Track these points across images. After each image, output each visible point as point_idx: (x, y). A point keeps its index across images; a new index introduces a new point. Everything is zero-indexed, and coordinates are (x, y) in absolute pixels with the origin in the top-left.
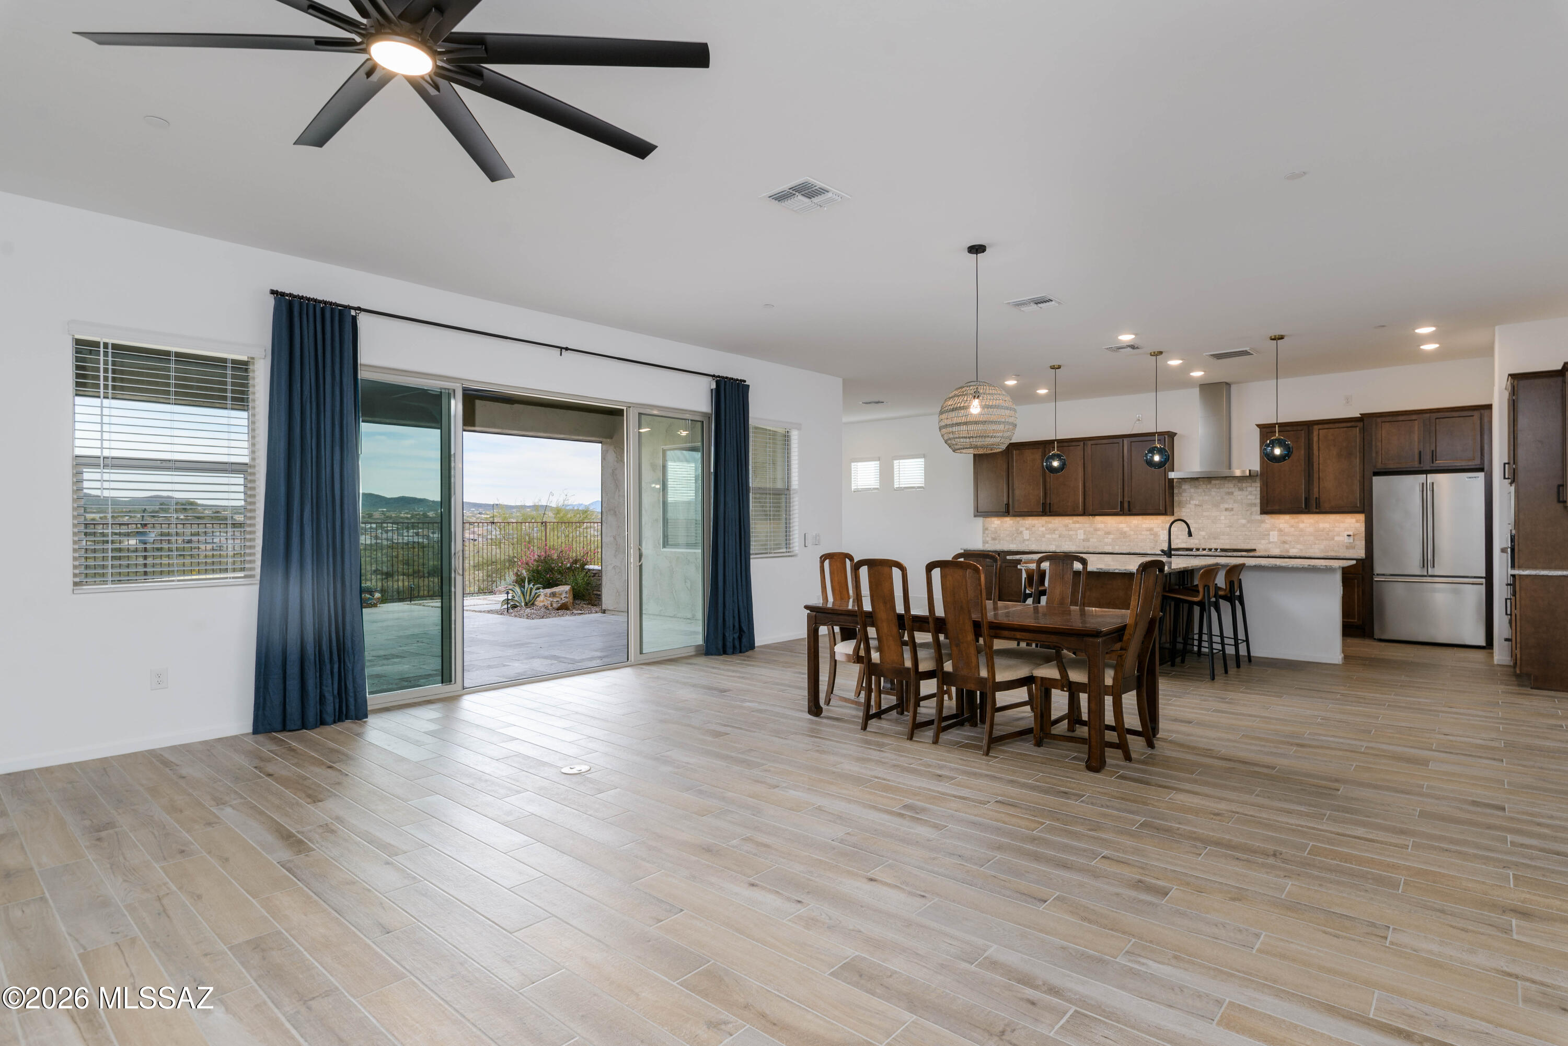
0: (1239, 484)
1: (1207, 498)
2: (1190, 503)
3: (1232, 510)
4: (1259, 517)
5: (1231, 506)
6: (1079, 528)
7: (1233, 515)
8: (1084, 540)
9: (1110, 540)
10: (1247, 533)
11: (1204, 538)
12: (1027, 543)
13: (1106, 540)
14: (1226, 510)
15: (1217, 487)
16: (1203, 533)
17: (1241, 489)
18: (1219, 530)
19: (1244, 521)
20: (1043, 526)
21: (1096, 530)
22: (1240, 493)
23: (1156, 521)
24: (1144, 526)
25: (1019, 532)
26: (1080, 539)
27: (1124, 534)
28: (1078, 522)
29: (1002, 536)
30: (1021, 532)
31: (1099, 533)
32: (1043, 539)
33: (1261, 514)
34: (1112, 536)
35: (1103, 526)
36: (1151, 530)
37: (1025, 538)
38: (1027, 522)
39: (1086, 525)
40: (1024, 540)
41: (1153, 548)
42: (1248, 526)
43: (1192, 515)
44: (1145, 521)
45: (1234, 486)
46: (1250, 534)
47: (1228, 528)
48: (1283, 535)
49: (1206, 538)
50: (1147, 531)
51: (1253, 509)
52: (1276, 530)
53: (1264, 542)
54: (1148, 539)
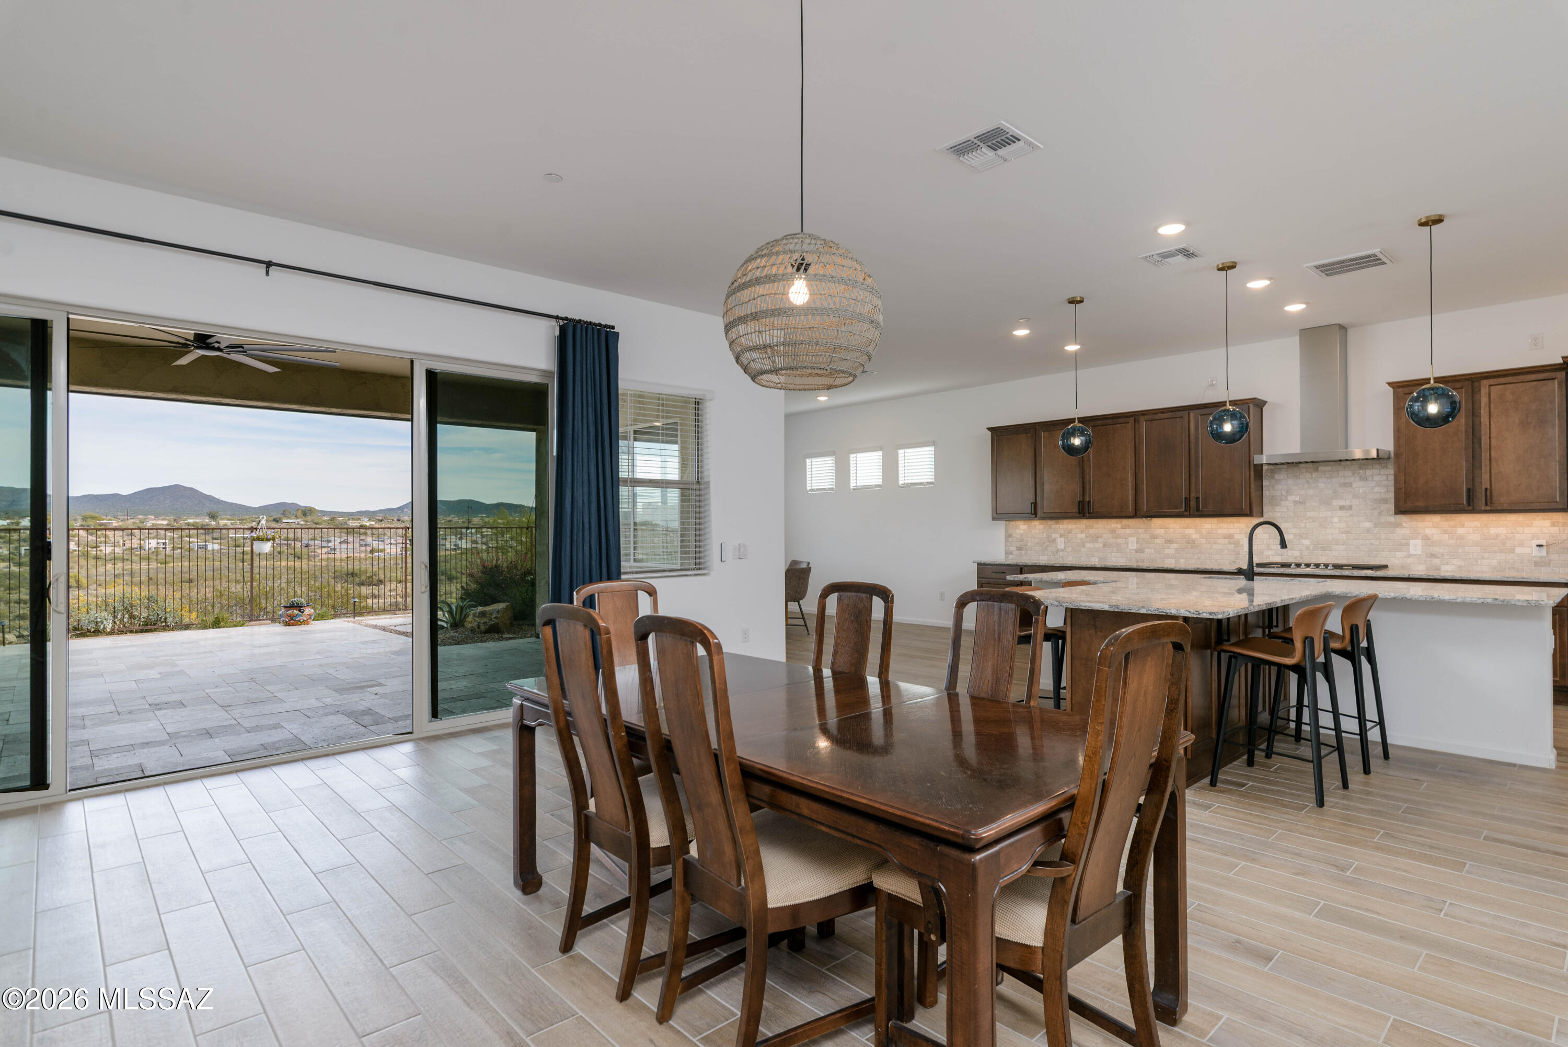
0: (1361, 471)
1: (1311, 492)
2: (1286, 500)
3: (1350, 508)
4: (1392, 519)
5: (1348, 503)
6: (1130, 535)
7: (1351, 515)
8: (1136, 551)
9: (1173, 552)
10: (1373, 541)
11: (1308, 548)
12: (1061, 554)
13: (1167, 551)
14: (1342, 508)
15: (1328, 476)
16: (1306, 542)
17: (1365, 479)
18: (1330, 537)
19: (1368, 525)
20: (1082, 532)
21: (1154, 537)
22: (1362, 483)
23: (1236, 525)
24: (1220, 531)
25: (1051, 540)
26: (1131, 550)
27: (1191, 543)
28: (1129, 527)
29: (1029, 544)
30: (1054, 541)
31: (1157, 541)
32: (1083, 549)
33: (1396, 513)
34: (1174, 546)
35: (1162, 532)
36: (1230, 537)
37: (1059, 547)
38: (1061, 527)
39: (1140, 531)
40: (1058, 551)
41: (1234, 562)
42: (1375, 532)
43: (1286, 516)
44: (1221, 525)
45: (1353, 474)
46: (1378, 543)
47: (1344, 535)
48: (1430, 545)
49: (1311, 548)
50: (1224, 538)
51: (1384, 507)
52: (1420, 537)
53: (1400, 554)
54: (1226, 550)
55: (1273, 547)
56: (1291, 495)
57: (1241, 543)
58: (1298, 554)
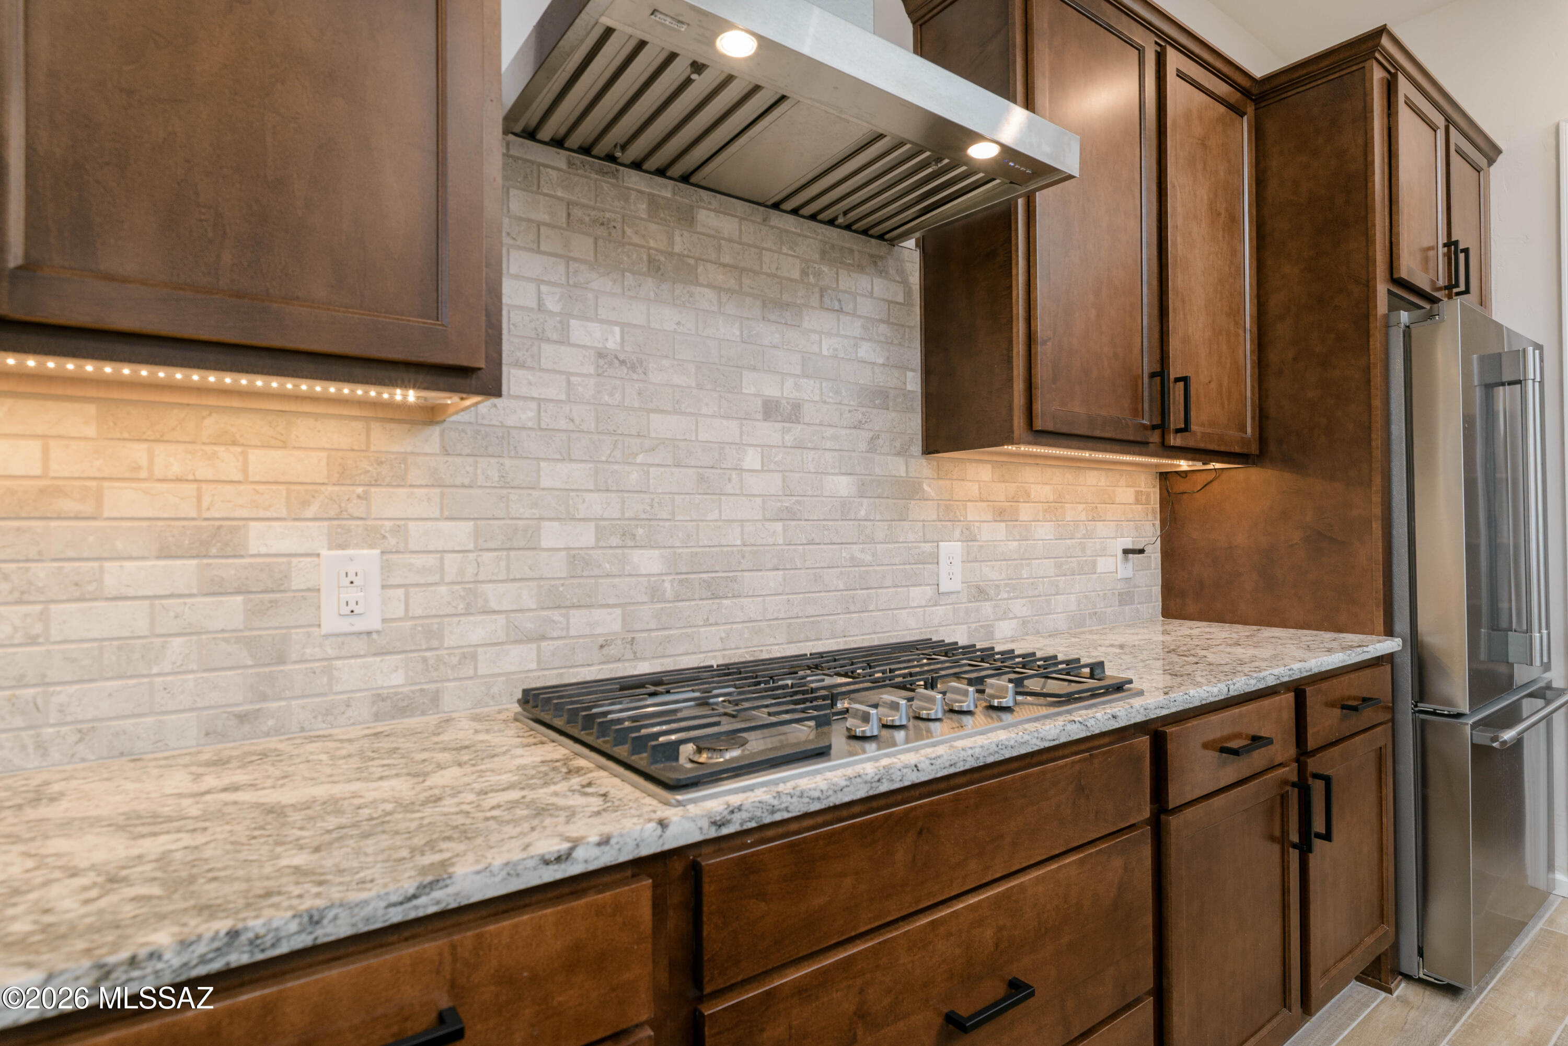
2: (564, 341)
3: (793, 413)
5: (788, 390)
7: (800, 446)
10: (856, 551)
14: (770, 410)
16: (649, 562)
17: (831, 302)
18: (733, 536)
22: (827, 320)
41: (242, 718)
42: (862, 513)
43: (563, 424)
45: (804, 273)
46: (869, 558)
47: (779, 526)
48: (976, 560)
49: (669, 594)
50: (164, 554)
51: (882, 420)
52: (958, 534)
53: (920, 594)
54: (177, 642)
55: (494, 595)
56: (583, 317)
57: (297, 582)
58: (617, 627)
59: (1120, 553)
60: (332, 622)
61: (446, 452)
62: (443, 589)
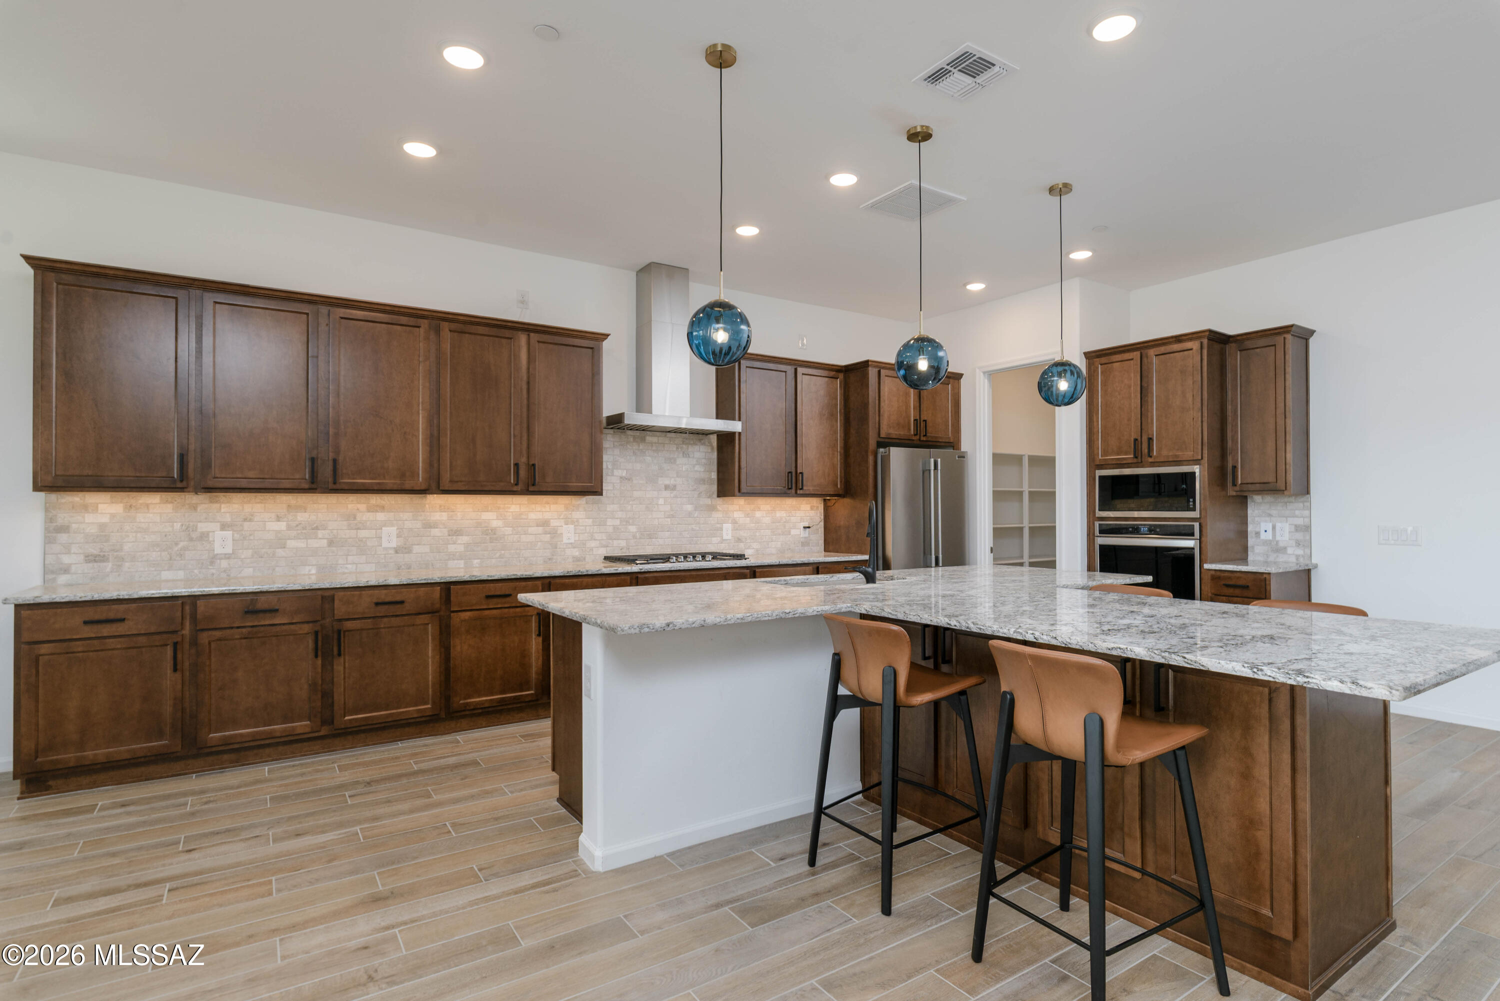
0: (684, 446)
1: (638, 466)
2: (613, 475)
3: (674, 488)
4: (715, 501)
5: (672, 482)
6: (385, 524)
7: (676, 497)
8: (397, 551)
9: (461, 548)
10: (693, 526)
11: (634, 537)
12: (224, 564)
13: (452, 548)
14: (667, 487)
15: (654, 448)
16: (633, 529)
17: (686, 455)
18: (656, 522)
19: (689, 507)
20: (278, 519)
21: (428, 526)
22: (684, 460)
23: (553, 507)
24: (533, 516)
25: (194, 535)
26: (386, 549)
27: (491, 534)
28: (382, 508)
29: (127, 547)
30: (204, 536)
31: (435, 532)
32: (280, 552)
33: (719, 496)
34: (465, 539)
35: (444, 516)
36: (545, 523)
37: (218, 550)
38: (224, 508)
39: (406, 516)
40: (214, 559)
42: (696, 515)
43: (612, 495)
44: (533, 506)
45: (677, 448)
46: (698, 528)
47: (669, 519)
48: (737, 530)
49: (638, 537)
50: (537, 526)
51: (703, 488)
52: (730, 521)
53: (715, 540)
54: (539, 543)
55: (597, 536)
56: (617, 469)
57: (559, 532)
58: (625, 545)
59: (802, 528)
60: (565, 541)
61: (587, 503)
62: (586, 534)
